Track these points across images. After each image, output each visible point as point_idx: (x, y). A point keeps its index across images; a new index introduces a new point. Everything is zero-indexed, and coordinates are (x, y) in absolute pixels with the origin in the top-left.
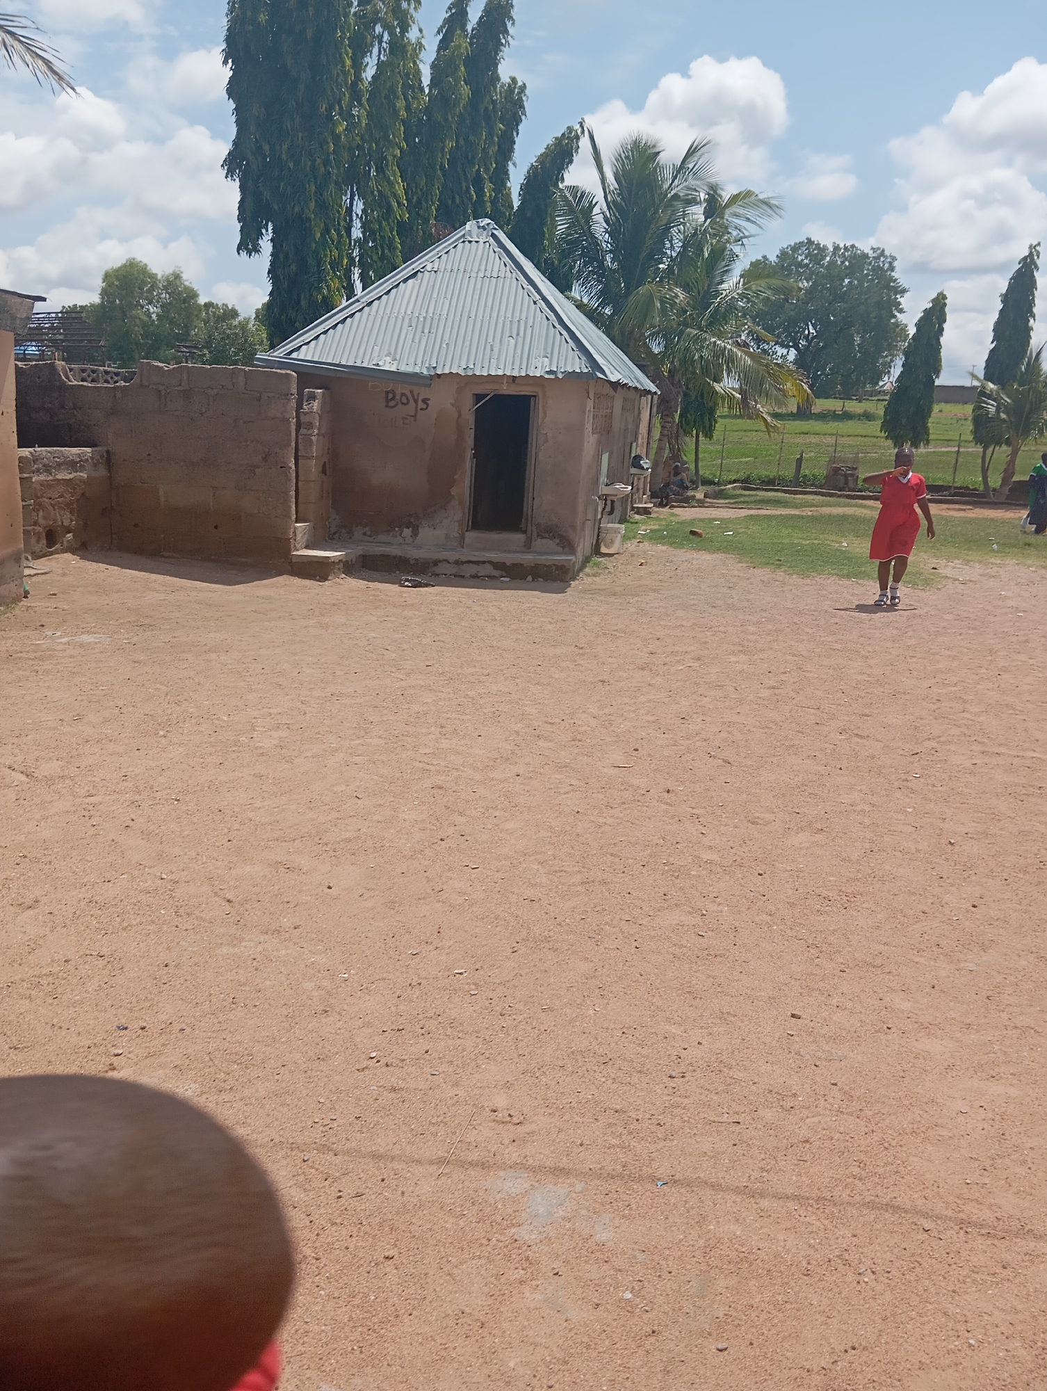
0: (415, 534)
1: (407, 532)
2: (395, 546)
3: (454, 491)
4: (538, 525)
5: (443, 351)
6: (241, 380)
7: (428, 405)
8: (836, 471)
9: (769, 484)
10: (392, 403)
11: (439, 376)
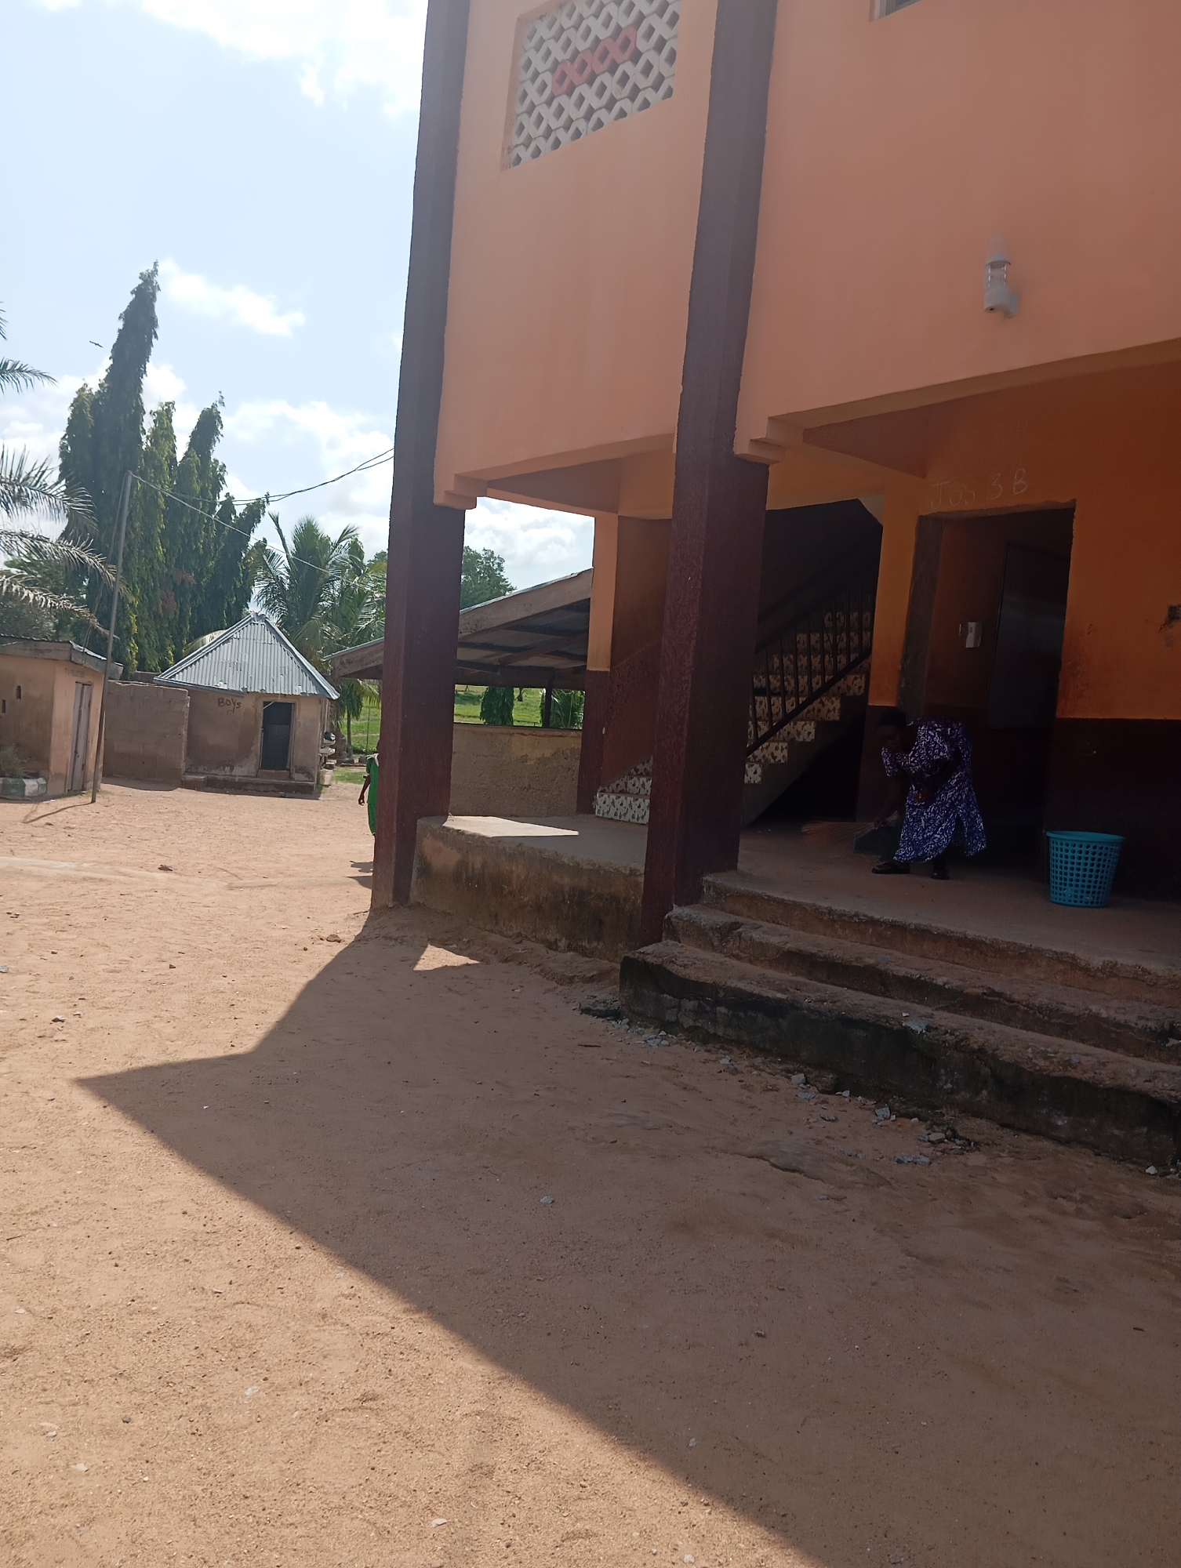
0: (232, 769)
1: (227, 769)
2: (222, 774)
3: (252, 748)
4: (296, 767)
5: (249, 681)
6: (162, 693)
7: (240, 706)
10: (221, 704)
11: (247, 692)
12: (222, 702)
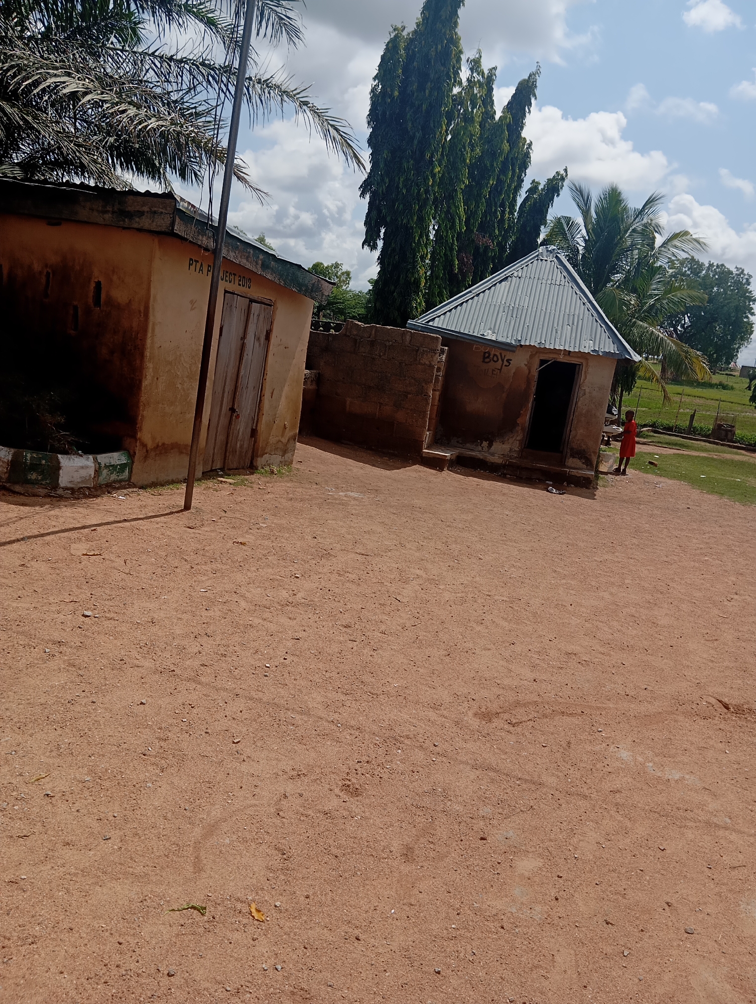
0: (490, 445)
1: (485, 444)
2: (477, 452)
3: (519, 421)
4: (572, 449)
5: (525, 330)
6: (408, 338)
7: (510, 363)
8: (720, 426)
9: (669, 429)
10: (487, 360)
11: (521, 346)
12: (488, 357)
